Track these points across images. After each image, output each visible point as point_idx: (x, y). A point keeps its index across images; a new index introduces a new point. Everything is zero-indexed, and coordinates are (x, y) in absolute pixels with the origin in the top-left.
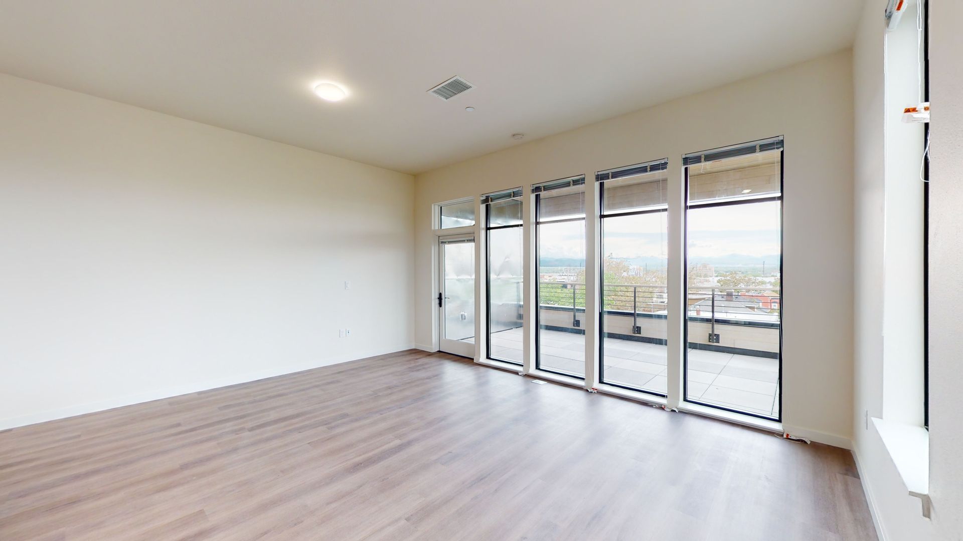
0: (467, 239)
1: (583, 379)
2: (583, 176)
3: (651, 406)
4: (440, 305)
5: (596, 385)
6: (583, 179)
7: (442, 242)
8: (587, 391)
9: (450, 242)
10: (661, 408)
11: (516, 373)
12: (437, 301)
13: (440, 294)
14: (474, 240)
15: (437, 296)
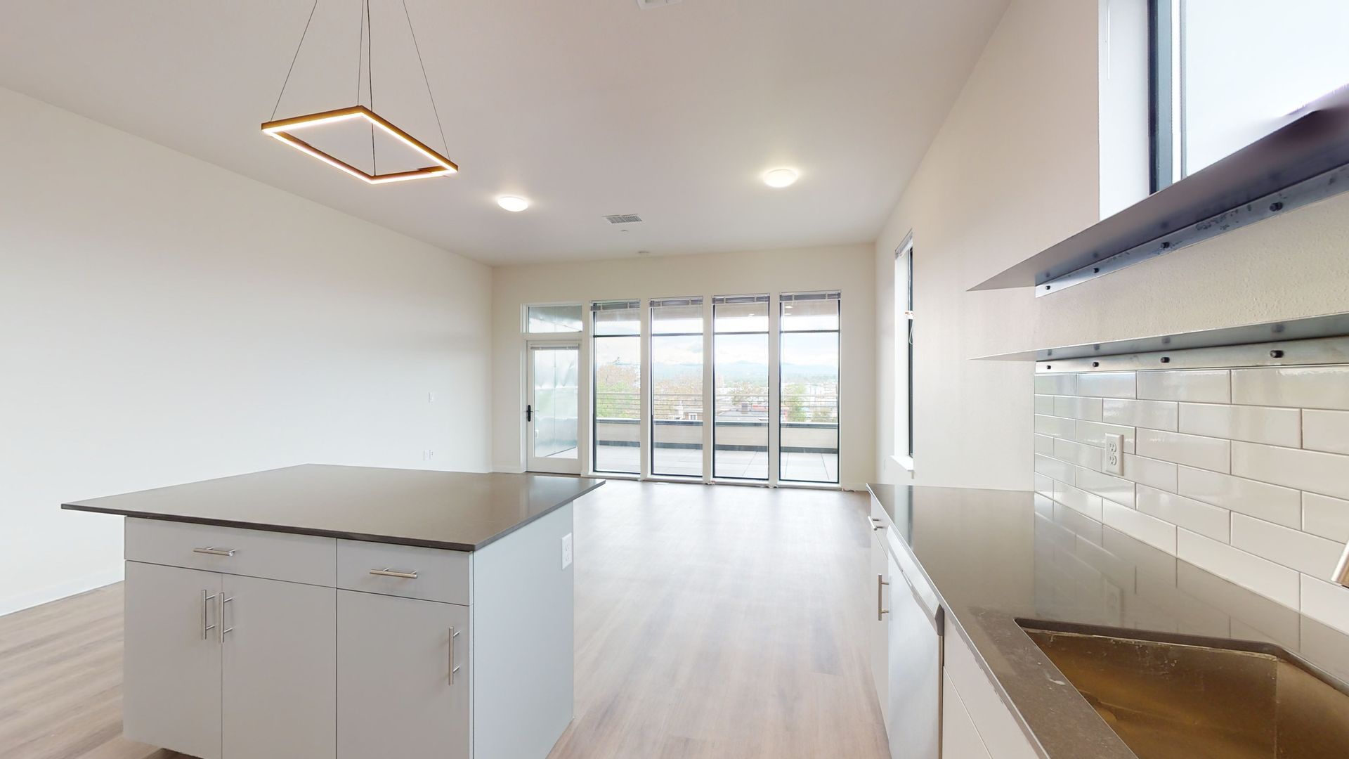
0: (568, 346)
1: (701, 476)
2: (701, 298)
3: (759, 487)
4: (529, 418)
5: (712, 479)
6: (701, 301)
7: (532, 348)
8: (707, 484)
9: (543, 348)
10: (767, 487)
11: (636, 480)
12: (525, 415)
13: (529, 407)
14: (578, 347)
15: (525, 409)
